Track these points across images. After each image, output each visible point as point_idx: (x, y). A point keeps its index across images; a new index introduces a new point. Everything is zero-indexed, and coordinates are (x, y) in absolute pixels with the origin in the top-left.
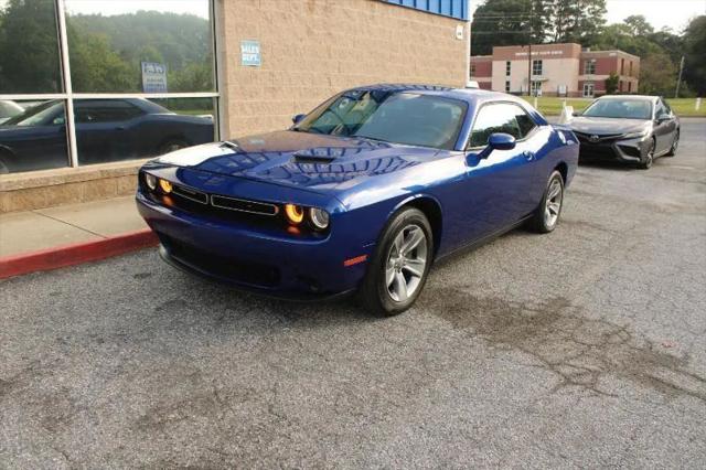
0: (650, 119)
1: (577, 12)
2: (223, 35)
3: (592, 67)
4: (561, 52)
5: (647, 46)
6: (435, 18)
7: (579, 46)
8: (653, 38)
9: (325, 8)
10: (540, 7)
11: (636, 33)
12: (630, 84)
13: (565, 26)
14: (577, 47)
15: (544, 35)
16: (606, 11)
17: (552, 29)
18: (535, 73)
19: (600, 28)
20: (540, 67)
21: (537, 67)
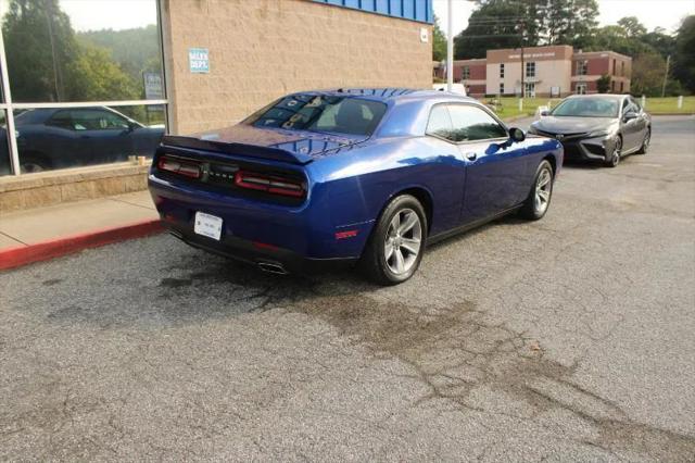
0: (617, 117)
1: (570, 15)
2: (170, 43)
3: (584, 68)
4: (553, 54)
5: (640, 48)
6: (397, 21)
7: (571, 48)
8: (646, 38)
9: (279, 15)
10: (533, 11)
11: (629, 34)
12: (622, 84)
13: (559, 29)
14: (569, 49)
15: (538, 38)
16: (598, 14)
17: (545, 32)
18: (528, 75)
19: (593, 31)
20: (533, 69)
21: (531, 69)
